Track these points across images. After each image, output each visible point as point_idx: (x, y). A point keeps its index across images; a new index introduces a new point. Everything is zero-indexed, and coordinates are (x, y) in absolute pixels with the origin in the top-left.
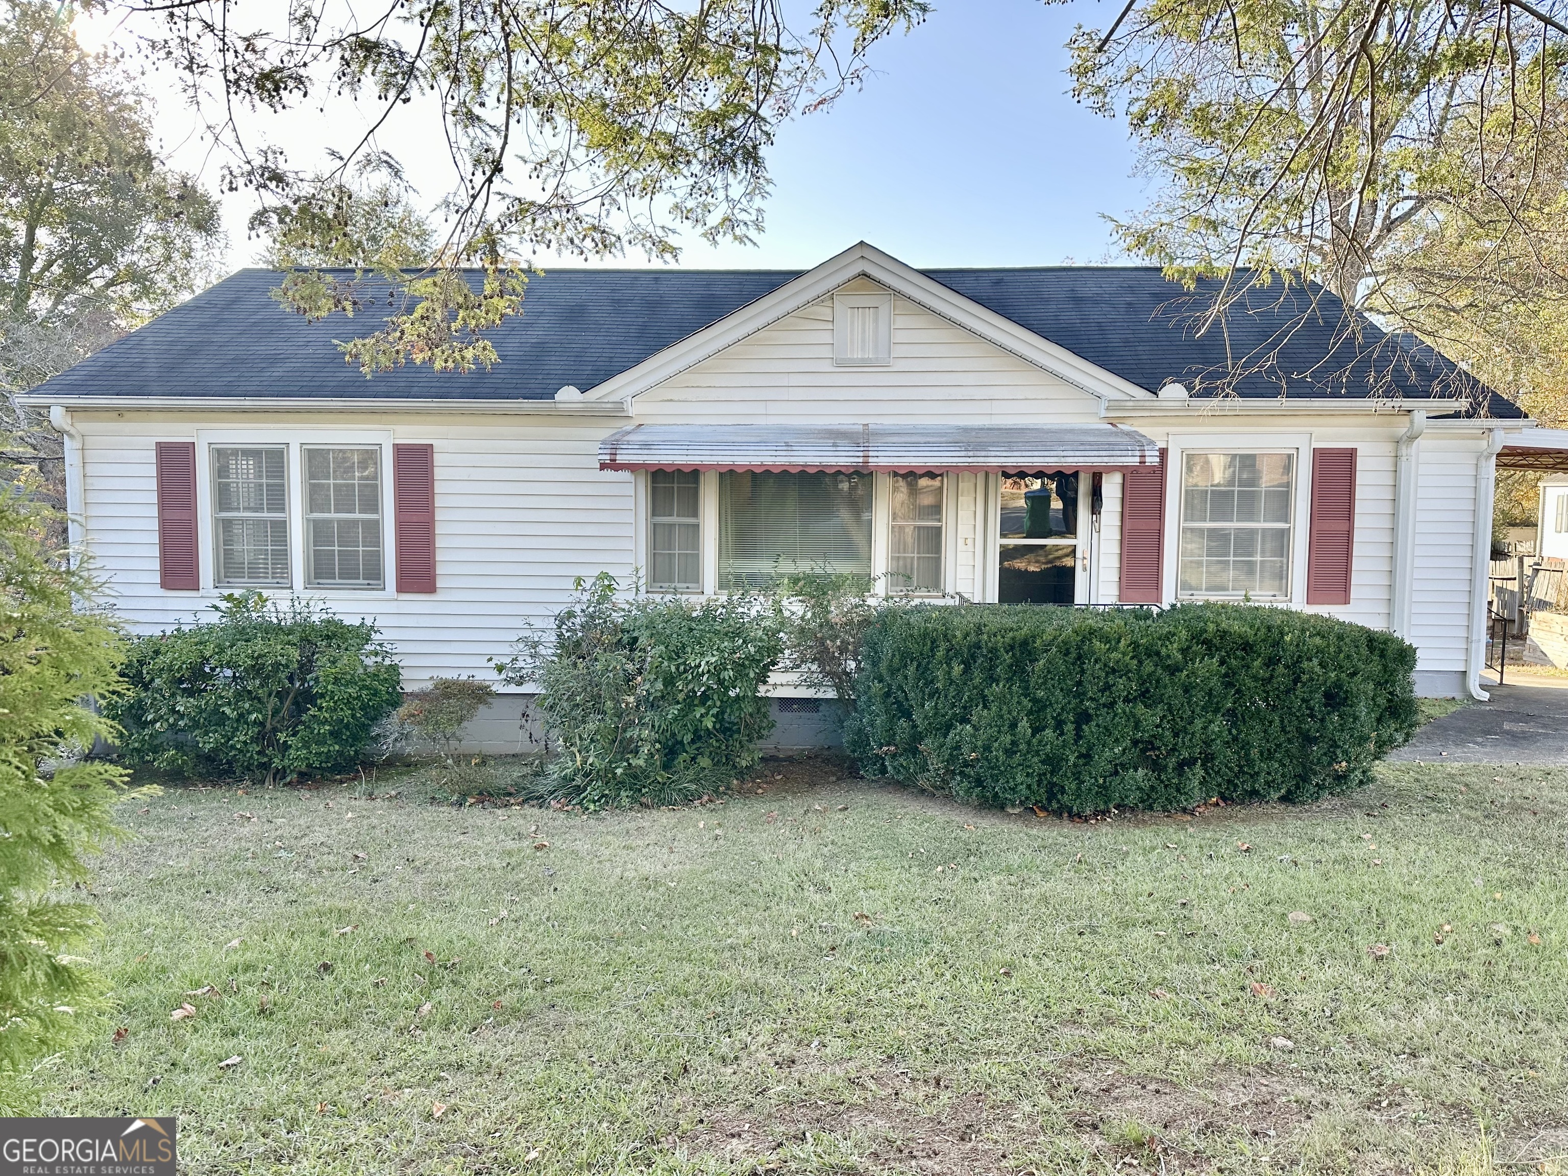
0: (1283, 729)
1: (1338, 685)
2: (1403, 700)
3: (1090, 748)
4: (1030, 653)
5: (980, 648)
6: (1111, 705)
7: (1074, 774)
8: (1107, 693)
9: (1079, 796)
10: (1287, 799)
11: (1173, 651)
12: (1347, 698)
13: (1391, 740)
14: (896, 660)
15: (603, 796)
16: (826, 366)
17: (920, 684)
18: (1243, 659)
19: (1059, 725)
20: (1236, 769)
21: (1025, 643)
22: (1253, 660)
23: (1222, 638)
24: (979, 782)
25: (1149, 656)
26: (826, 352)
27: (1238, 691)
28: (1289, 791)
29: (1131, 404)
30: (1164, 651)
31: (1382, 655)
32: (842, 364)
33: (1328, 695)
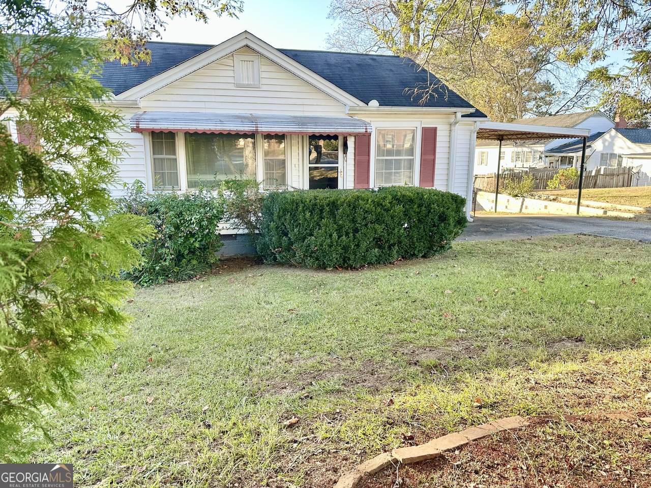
0: (424, 231)
1: (443, 213)
2: (462, 218)
3: (359, 243)
4: (335, 206)
5: (316, 205)
6: (366, 225)
7: (353, 252)
8: (364, 221)
9: (355, 261)
10: (424, 257)
11: (387, 203)
12: (446, 217)
13: (458, 232)
14: (281, 213)
15: (150, 280)
16: (232, 87)
17: (292, 222)
18: (410, 205)
19: (347, 234)
20: (408, 246)
21: (333, 203)
22: (414, 206)
23: (403, 197)
24: (317, 259)
25: (378, 206)
26: (231, 80)
27: (409, 217)
28: (425, 254)
29: (358, 108)
30: (384, 204)
31: (456, 202)
32: (239, 86)
33: (440, 217)
